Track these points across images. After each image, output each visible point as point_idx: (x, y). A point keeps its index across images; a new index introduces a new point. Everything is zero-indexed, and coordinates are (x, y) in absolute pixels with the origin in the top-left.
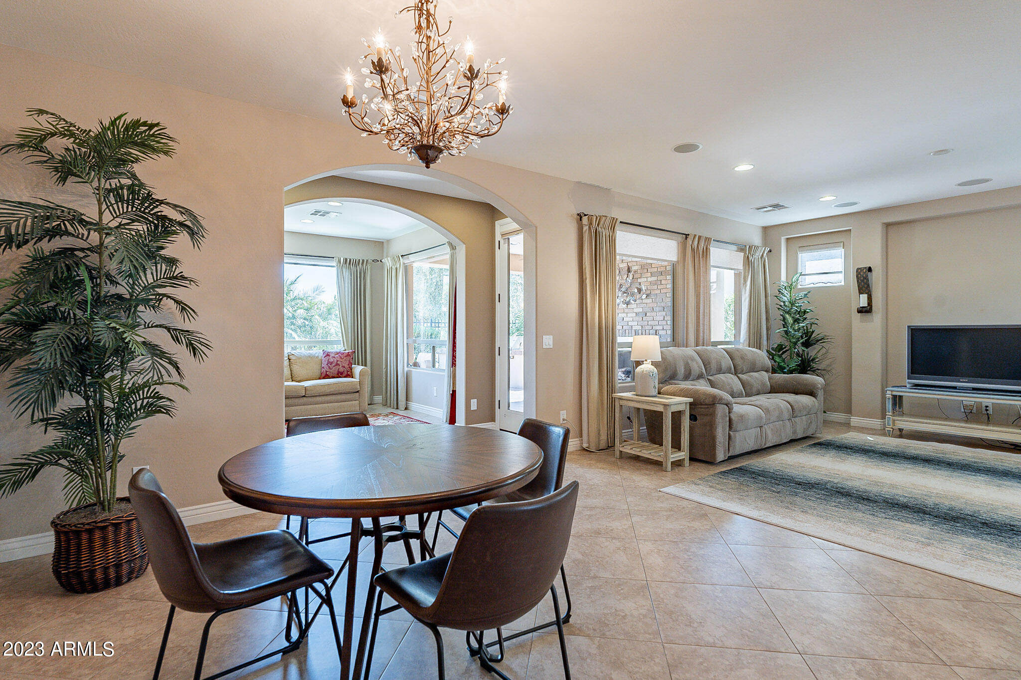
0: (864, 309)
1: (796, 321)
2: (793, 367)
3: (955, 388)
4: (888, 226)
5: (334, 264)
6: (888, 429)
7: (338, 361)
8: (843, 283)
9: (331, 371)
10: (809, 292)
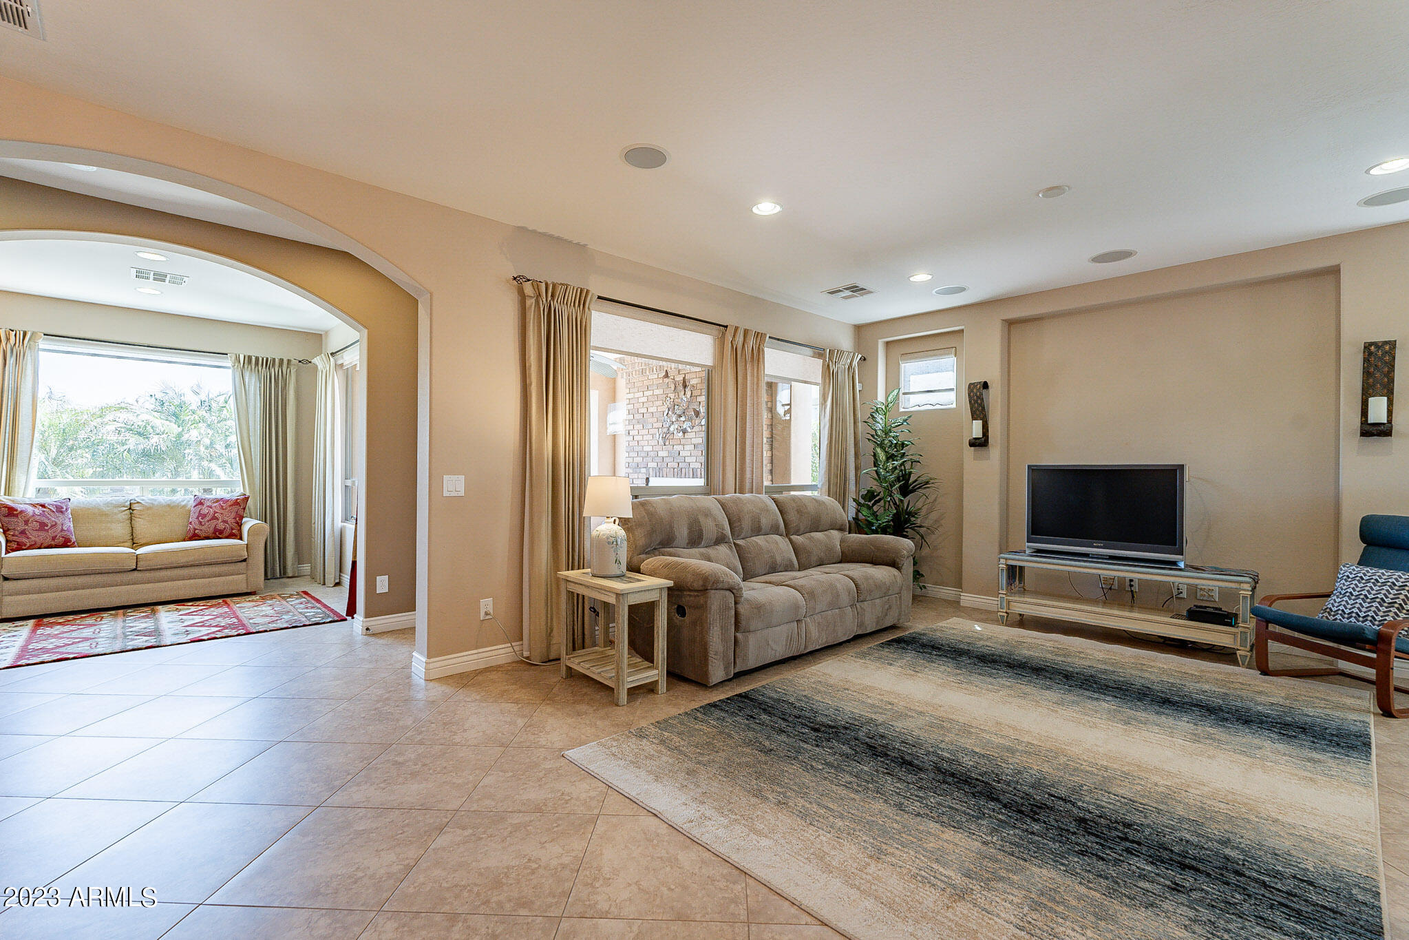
0: (977, 441)
1: (891, 457)
2: (884, 523)
3: (1086, 555)
4: (1010, 324)
5: (229, 364)
6: (1001, 614)
7: (215, 512)
8: (954, 406)
9: (203, 528)
10: (910, 417)
